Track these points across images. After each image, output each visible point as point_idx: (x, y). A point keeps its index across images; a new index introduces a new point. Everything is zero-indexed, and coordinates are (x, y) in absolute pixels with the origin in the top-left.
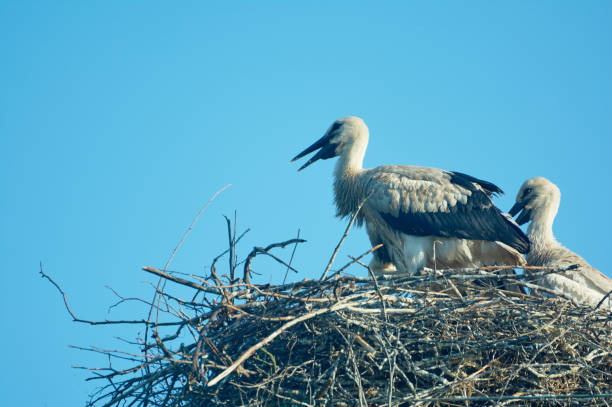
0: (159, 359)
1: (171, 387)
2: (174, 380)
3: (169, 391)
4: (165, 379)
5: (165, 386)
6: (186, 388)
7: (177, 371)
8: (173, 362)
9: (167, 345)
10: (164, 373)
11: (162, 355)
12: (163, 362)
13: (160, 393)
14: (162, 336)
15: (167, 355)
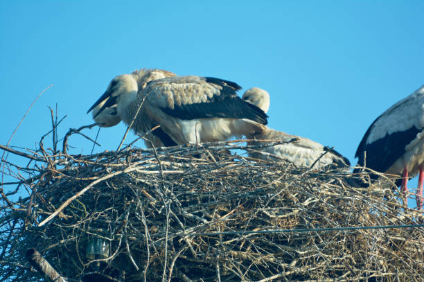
0: (5, 208)
1: (12, 228)
2: (15, 223)
3: (11, 230)
4: (9, 222)
5: (9, 227)
6: (23, 228)
7: (16, 216)
8: (13, 210)
9: (10, 198)
10: (8, 218)
11: (6, 205)
12: (7, 210)
13: (5, 232)
14: (6, 192)
15: (10, 205)
